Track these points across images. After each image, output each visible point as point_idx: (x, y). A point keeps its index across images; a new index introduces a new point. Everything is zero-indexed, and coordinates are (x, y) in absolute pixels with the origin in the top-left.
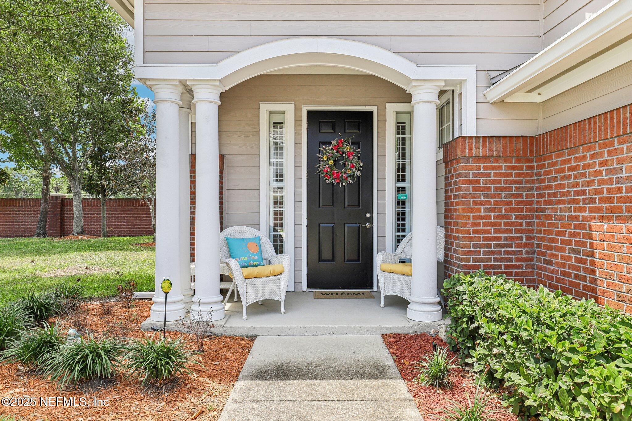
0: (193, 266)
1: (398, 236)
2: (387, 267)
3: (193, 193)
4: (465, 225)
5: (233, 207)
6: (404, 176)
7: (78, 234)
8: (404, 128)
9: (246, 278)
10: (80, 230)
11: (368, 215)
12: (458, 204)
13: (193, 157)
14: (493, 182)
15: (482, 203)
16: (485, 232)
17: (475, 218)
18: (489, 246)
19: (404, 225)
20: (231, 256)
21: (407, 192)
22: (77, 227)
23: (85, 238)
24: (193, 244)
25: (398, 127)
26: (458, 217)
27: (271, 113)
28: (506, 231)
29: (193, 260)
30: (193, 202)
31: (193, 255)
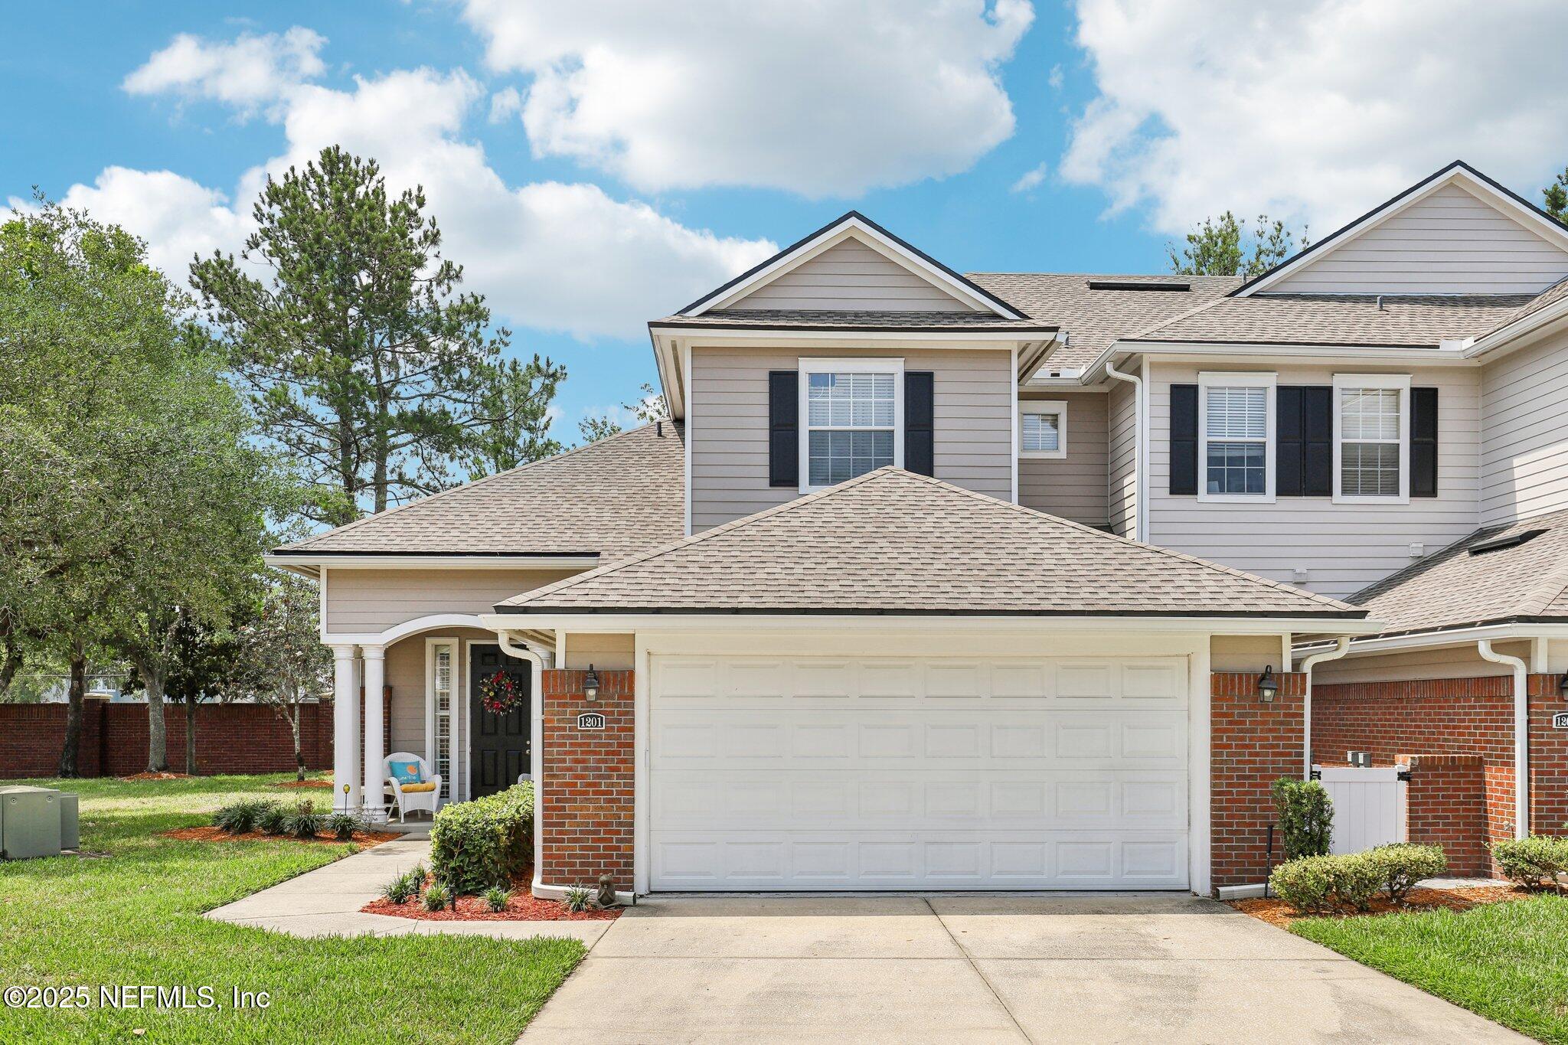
0: (362, 788)
3: (363, 722)
5: (401, 733)
7: (159, 770)
9: (404, 791)
10: (162, 763)
13: (363, 689)
20: (393, 775)
22: (154, 759)
23: (173, 777)
24: (363, 769)
27: (436, 646)
29: (363, 784)
30: (363, 731)
31: (363, 779)
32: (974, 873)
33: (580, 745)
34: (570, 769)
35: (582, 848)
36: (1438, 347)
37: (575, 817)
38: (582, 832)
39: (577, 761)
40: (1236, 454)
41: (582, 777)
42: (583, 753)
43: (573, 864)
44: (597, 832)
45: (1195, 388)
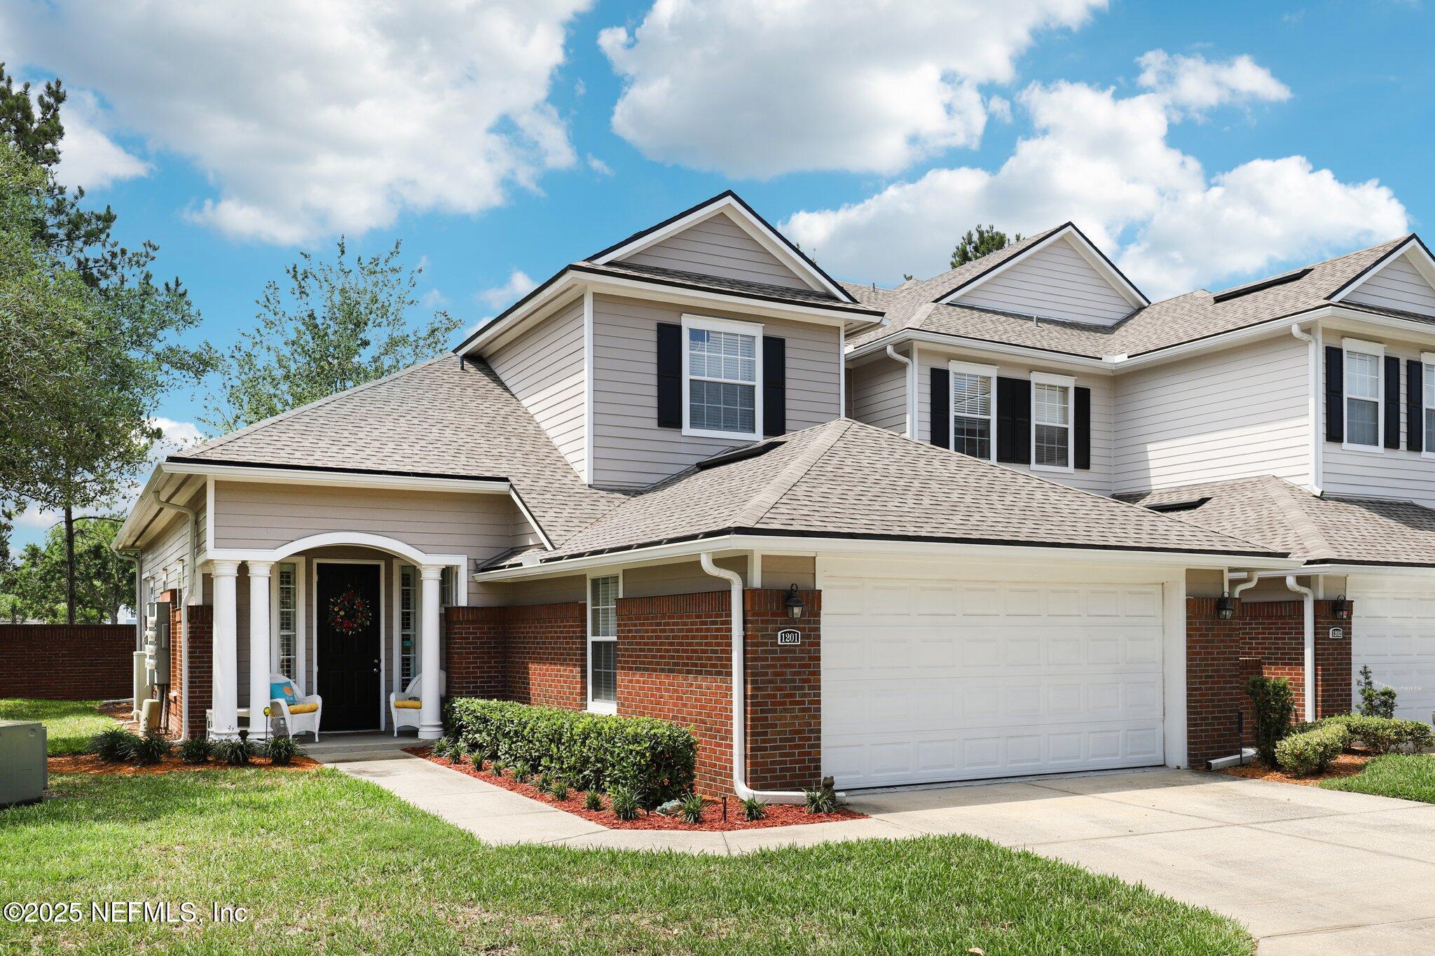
1: (403, 680)
2: (400, 703)
4: (460, 668)
6: (408, 624)
8: (408, 579)
9: (292, 713)
11: (376, 661)
12: (455, 653)
14: (479, 638)
15: (471, 653)
16: (473, 673)
17: (466, 663)
18: (476, 683)
19: (409, 670)
21: (412, 639)
25: (403, 579)
26: (455, 663)
28: (487, 672)
32: (1038, 760)
33: (779, 659)
34: (770, 682)
35: (782, 755)
36: (1101, 359)
37: (776, 726)
38: (781, 740)
39: (777, 674)
40: (971, 427)
41: (781, 689)
42: (781, 666)
43: (774, 771)
44: (793, 740)
45: (947, 372)
